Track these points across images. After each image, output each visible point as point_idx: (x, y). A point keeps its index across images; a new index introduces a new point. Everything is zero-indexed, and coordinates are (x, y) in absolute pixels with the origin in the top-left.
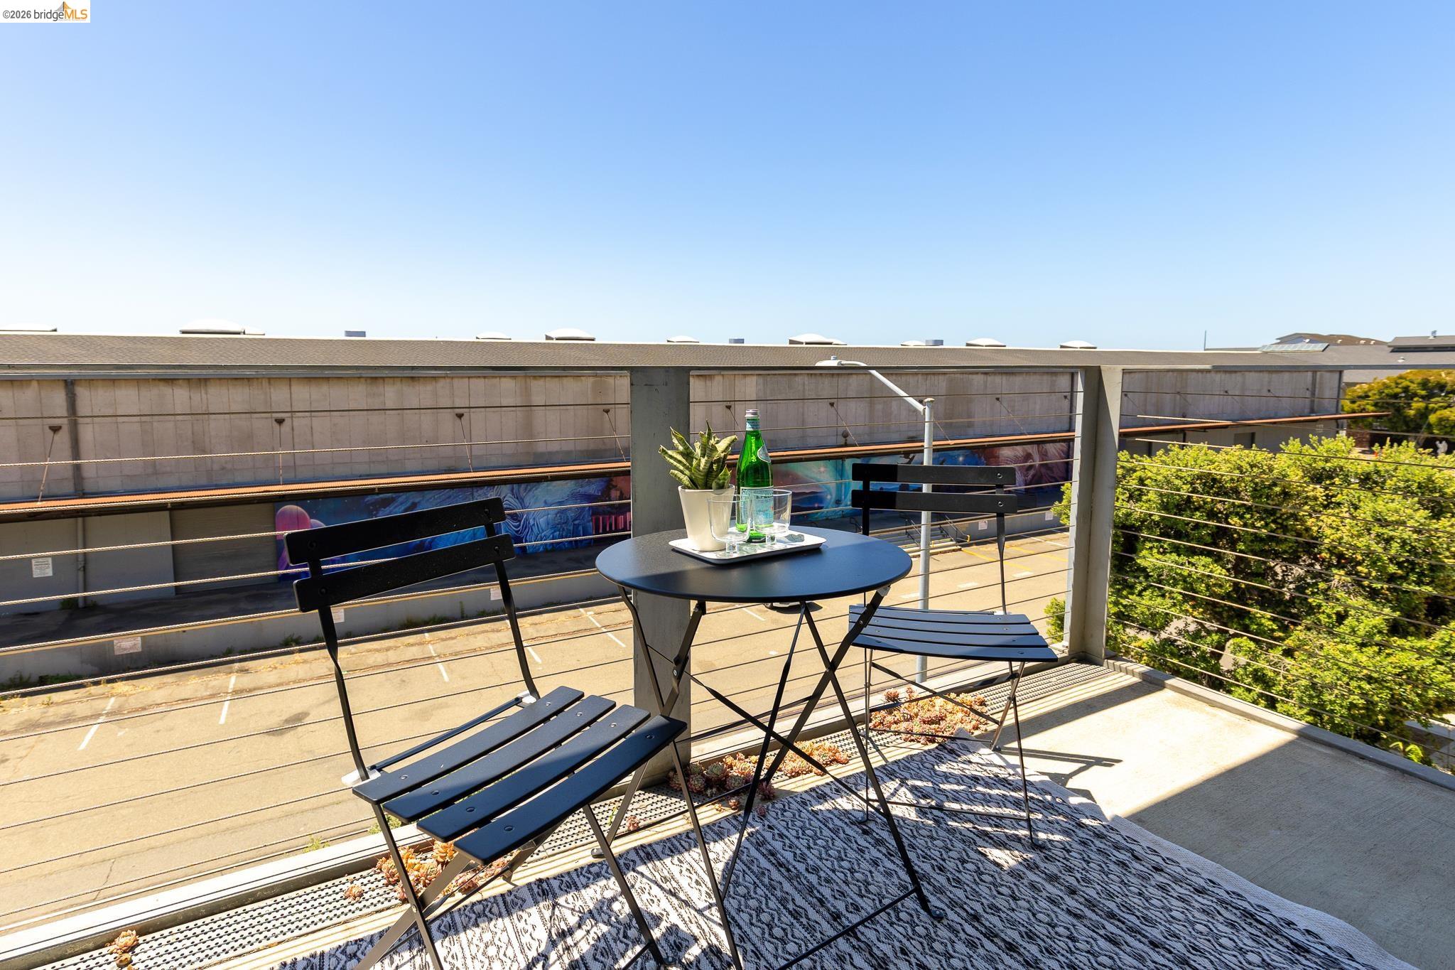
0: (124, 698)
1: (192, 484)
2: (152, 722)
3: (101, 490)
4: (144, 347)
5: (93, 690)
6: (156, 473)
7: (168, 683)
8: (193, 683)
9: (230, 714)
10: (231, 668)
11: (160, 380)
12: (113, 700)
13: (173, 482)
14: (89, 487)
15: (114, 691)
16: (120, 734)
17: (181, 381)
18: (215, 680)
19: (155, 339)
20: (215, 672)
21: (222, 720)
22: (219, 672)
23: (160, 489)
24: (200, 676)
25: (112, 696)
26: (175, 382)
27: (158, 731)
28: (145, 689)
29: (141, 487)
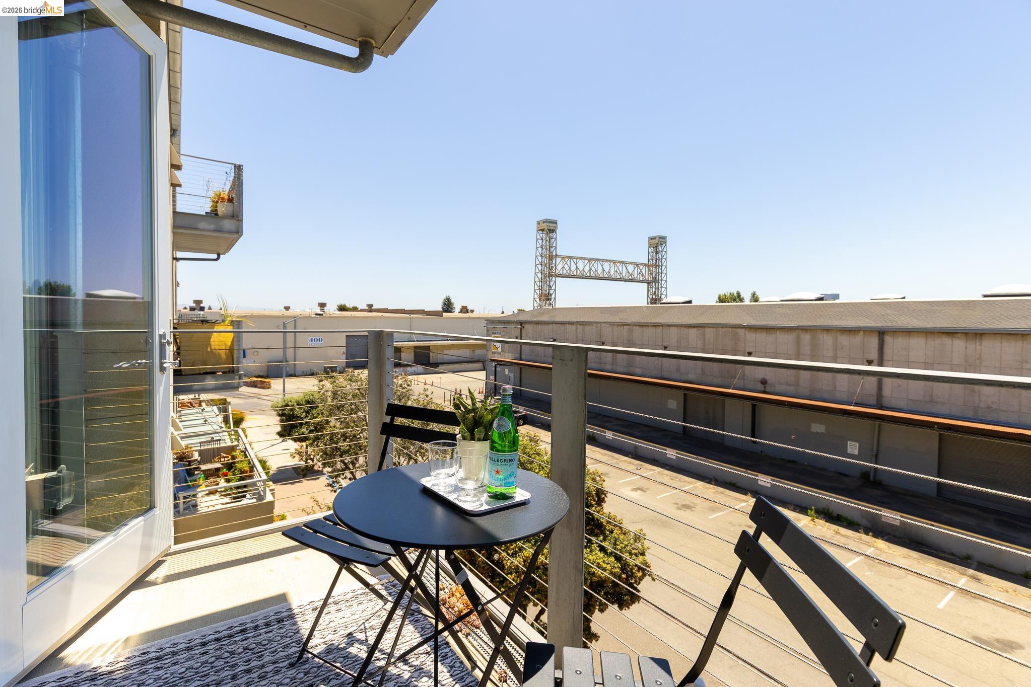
0: (879, 552)
1: (960, 414)
2: (890, 578)
3: (893, 406)
4: (938, 308)
5: (864, 536)
6: (932, 401)
7: (912, 557)
8: (930, 566)
9: (948, 605)
10: (966, 571)
11: (943, 333)
12: (872, 549)
13: (944, 410)
14: (885, 403)
15: (875, 544)
16: (867, 573)
17: (959, 335)
18: (949, 573)
19: (948, 302)
20: (950, 568)
21: (941, 606)
22: (954, 569)
23: (933, 414)
24: (938, 564)
25: (873, 547)
26: (955, 335)
27: (891, 586)
28: (895, 553)
29: (920, 409)
